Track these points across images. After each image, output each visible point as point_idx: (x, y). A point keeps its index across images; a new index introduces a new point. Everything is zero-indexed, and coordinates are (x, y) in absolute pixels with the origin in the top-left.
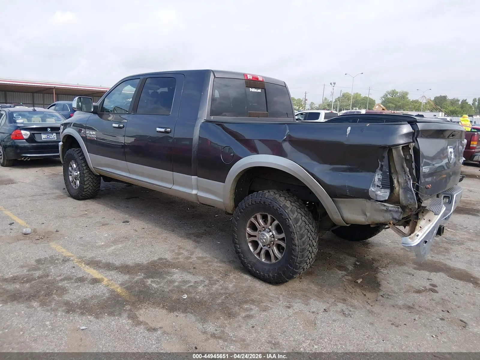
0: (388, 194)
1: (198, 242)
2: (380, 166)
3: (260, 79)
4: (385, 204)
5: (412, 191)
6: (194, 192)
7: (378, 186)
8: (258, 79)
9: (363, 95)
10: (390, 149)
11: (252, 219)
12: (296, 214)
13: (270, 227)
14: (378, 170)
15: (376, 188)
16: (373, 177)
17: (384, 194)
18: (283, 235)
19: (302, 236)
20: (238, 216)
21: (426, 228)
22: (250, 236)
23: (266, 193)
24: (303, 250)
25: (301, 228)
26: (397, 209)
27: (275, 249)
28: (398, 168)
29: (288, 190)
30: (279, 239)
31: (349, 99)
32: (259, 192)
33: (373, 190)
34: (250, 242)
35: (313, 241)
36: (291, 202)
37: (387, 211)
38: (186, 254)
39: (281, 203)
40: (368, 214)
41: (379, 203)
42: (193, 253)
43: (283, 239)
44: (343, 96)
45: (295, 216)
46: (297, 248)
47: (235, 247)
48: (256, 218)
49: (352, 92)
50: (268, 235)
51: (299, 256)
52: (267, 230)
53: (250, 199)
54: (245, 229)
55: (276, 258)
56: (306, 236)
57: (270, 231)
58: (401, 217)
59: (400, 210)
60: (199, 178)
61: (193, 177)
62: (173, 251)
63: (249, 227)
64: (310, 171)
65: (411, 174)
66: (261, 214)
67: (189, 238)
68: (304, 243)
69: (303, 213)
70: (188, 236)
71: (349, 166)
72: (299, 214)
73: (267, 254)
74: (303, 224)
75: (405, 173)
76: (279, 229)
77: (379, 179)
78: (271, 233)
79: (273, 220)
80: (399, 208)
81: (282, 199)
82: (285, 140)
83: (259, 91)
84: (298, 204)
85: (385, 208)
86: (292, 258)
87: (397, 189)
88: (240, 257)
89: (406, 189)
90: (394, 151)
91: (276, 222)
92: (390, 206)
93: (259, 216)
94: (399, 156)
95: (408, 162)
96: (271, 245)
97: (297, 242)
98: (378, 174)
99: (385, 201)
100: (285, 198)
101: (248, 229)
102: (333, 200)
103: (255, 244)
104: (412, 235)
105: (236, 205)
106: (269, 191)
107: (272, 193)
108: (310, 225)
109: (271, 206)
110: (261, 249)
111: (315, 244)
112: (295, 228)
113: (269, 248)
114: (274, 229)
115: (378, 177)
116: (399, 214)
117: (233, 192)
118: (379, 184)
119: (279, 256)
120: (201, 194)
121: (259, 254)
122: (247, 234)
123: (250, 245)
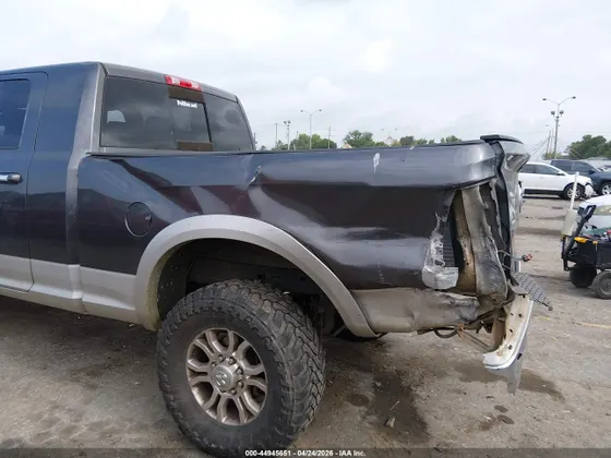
0: (456, 275)
1: (93, 387)
2: (438, 224)
3: (195, 86)
4: (451, 295)
5: (497, 266)
6: (76, 295)
7: (437, 263)
8: (190, 85)
9: (322, 137)
10: (457, 190)
11: (198, 342)
12: (284, 324)
13: (234, 354)
14: (435, 232)
15: (435, 267)
16: (428, 246)
17: (449, 277)
18: (260, 369)
19: (299, 368)
20: (168, 338)
21: (519, 330)
22: (195, 373)
23: (222, 288)
24: (303, 395)
25: (294, 351)
26: (470, 302)
27: (246, 395)
28: (472, 226)
29: (261, 278)
30: (253, 377)
31: (306, 142)
32: (208, 287)
33: (429, 270)
34: (197, 385)
35: (318, 373)
36: (272, 303)
37: (453, 306)
38: (66, 420)
39: (253, 307)
40: (416, 314)
41: (441, 293)
42: (79, 416)
43: (261, 376)
44: (301, 137)
45: (282, 330)
46: (291, 393)
47: (166, 399)
48: (204, 338)
49: (309, 133)
50: (230, 370)
51: (295, 409)
52: (227, 359)
53: (190, 304)
54: (184, 361)
55: (249, 413)
56: (305, 367)
57: (235, 362)
58: (476, 315)
59: (476, 303)
60: (83, 268)
61: (70, 266)
62: (39, 416)
63: (192, 357)
64: (307, 242)
65: (495, 235)
66: (214, 331)
67: (77, 380)
68: (302, 381)
69: (296, 322)
70: (74, 376)
71: (380, 229)
72: (290, 325)
73: (231, 407)
74: (299, 343)
75: (485, 235)
76: (251, 357)
77: (437, 248)
78: (236, 366)
79: (239, 341)
80: (473, 300)
81: (255, 298)
82: (253, 185)
83: (195, 106)
84: (284, 304)
85: (448, 302)
86: (282, 415)
87: (471, 265)
88: (176, 419)
89: (488, 265)
90: (464, 195)
91: (246, 344)
92: (459, 298)
93: (210, 334)
94: (474, 203)
95: (490, 214)
96: (238, 389)
97: (289, 381)
98: (435, 241)
99: (452, 290)
100: (260, 295)
101: (189, 361)
102: (351, 293)
103: (207, 389)
104: (501, 347)
105: (162, 317)
106: (227, 285)
107: (233, 288)
108: (311, 344)
109: (234, 314)
110: (219, 397)
111: (321, 377)
112: (284, 354)
113: (235, 393)
114: (241, 357)
115: (435, 245)
116: (473, 310)
117: (154, 291)
118: (440, 258)
119: (255, 408)
120: (89, 298)
121: (214, 408)
122: (188, 371)
123: (195, 391)
